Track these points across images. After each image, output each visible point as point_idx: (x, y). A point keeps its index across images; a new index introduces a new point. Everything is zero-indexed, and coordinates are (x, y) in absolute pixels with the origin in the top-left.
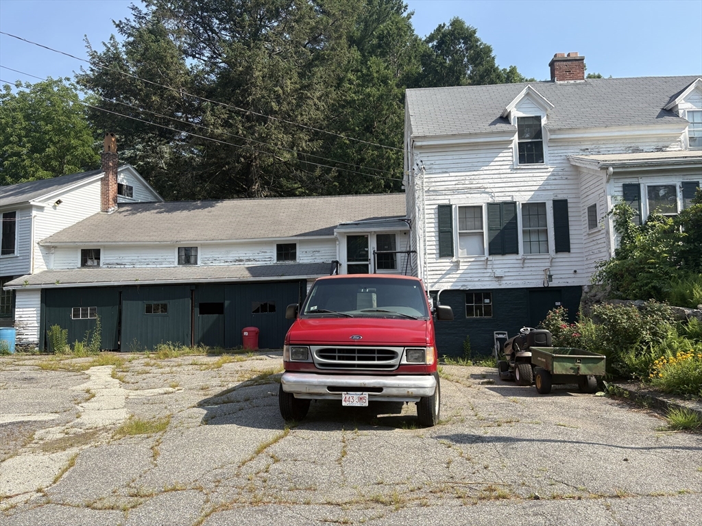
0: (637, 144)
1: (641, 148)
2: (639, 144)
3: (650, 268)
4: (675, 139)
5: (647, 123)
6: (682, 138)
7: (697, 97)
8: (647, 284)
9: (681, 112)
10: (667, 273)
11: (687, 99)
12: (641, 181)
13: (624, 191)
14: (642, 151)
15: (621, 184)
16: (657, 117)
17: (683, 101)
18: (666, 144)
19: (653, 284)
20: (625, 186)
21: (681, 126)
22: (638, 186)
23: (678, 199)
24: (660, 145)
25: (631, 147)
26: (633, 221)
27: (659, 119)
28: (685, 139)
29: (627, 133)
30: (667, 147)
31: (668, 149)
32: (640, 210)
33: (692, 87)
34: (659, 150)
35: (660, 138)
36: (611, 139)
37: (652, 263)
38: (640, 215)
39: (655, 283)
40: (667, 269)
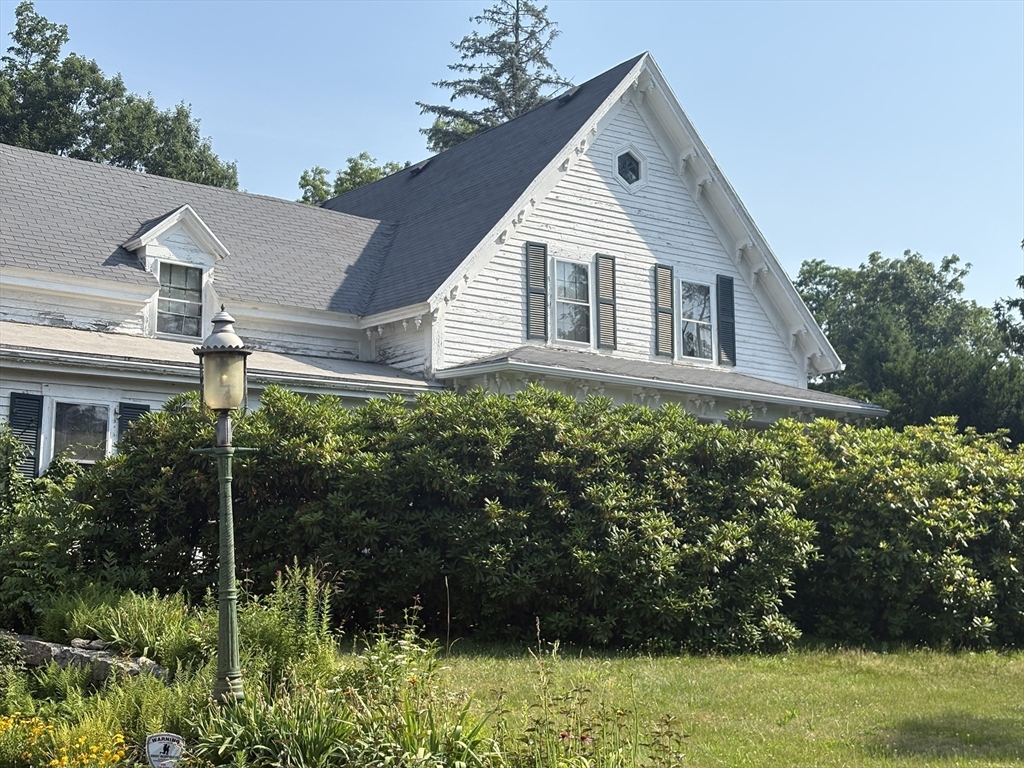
0: (61, 310)
1: (68, 318)
2: (66, 310)
3: (24, 567)
4: (132, 311)
5: (85, 272)
6: (145, 311)
7: (181, 239)
8: (15, 597)
9: (149, 262)
10: (49, 580)
11: (163, 240)
12: (46, 392)
13: (12, 407)
14: (67, 325)
15: (7, 393)
16: (106, 263)
17: (156, 242)
18: (116, 319)
19: (22, 599)
20: (14, 397)
21: (145, 290)
22: (39, 400)
23: (109, 434)
24: (105, 318)
25: (49, 313)
26: (21, 469)
27: (108, 268)
28: (151, 315)
29: (43, 286)
30: (118, 325)
31: (118, 329)
32: (37, 448)
33: (173, 219)
34: (102, 328)
35: (106, 306)
36: (13, 291)
37: (29, 559)
38: (36, 459)
39: (27, 597)
40: (53, 571)
